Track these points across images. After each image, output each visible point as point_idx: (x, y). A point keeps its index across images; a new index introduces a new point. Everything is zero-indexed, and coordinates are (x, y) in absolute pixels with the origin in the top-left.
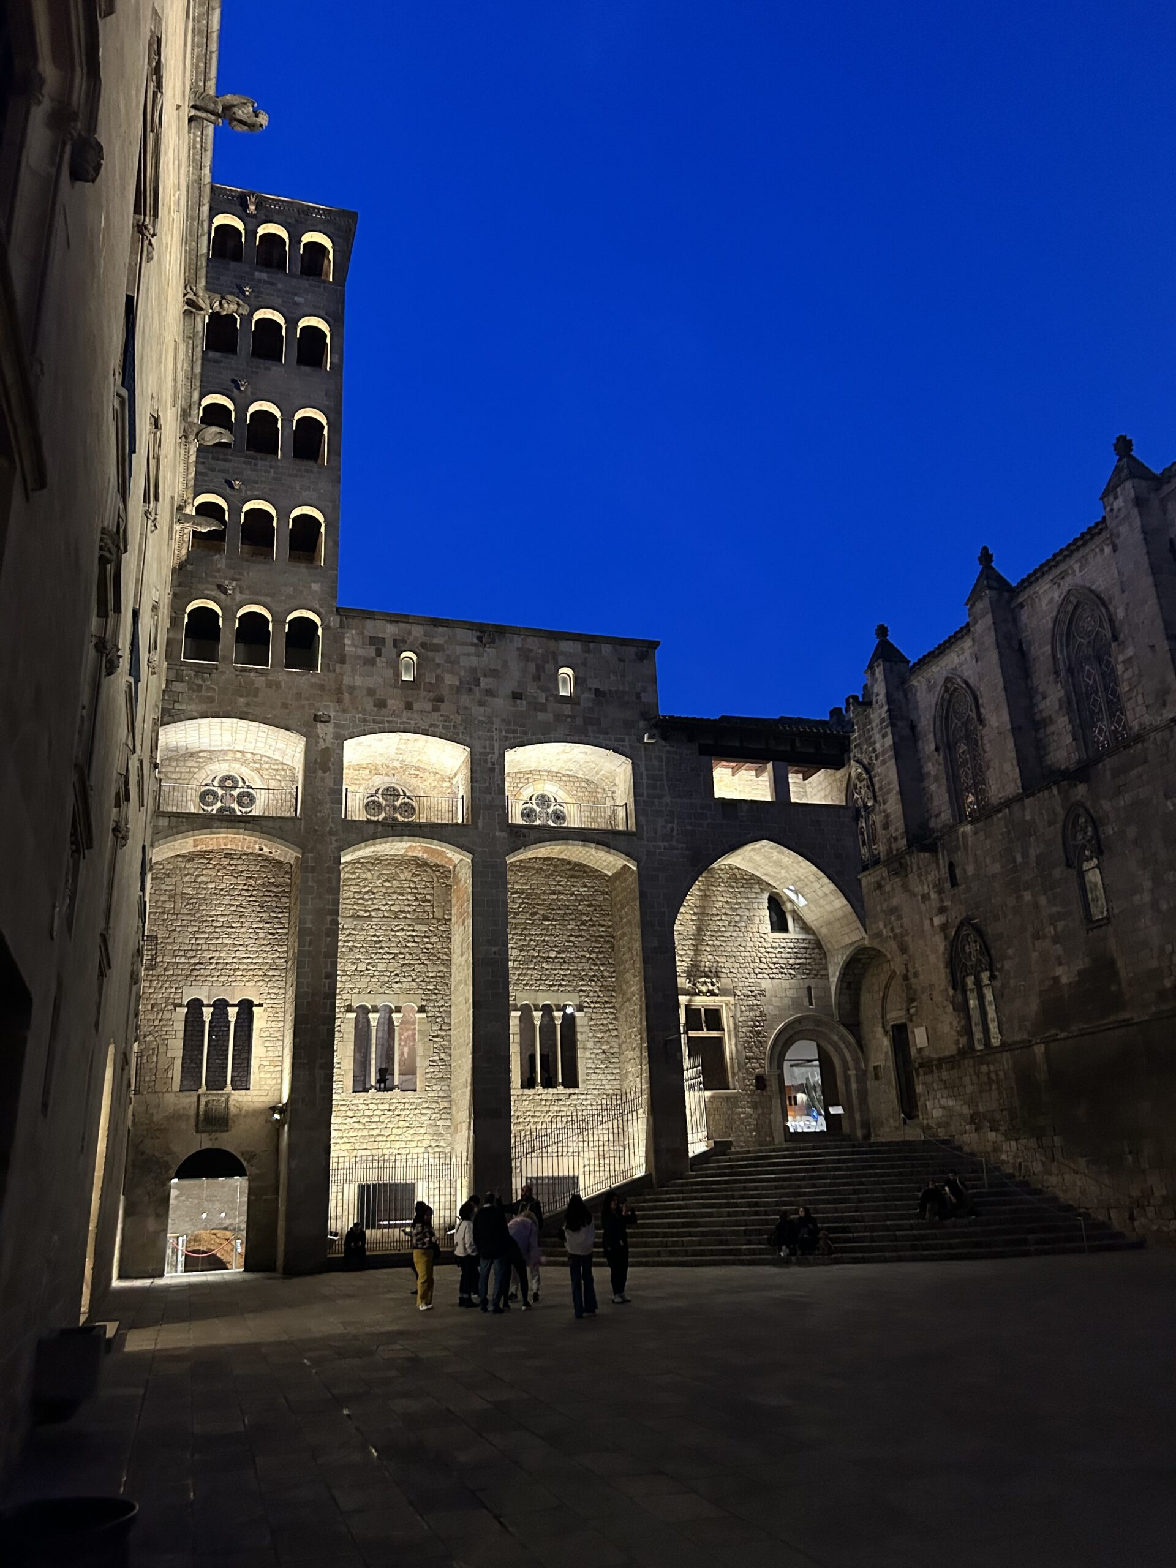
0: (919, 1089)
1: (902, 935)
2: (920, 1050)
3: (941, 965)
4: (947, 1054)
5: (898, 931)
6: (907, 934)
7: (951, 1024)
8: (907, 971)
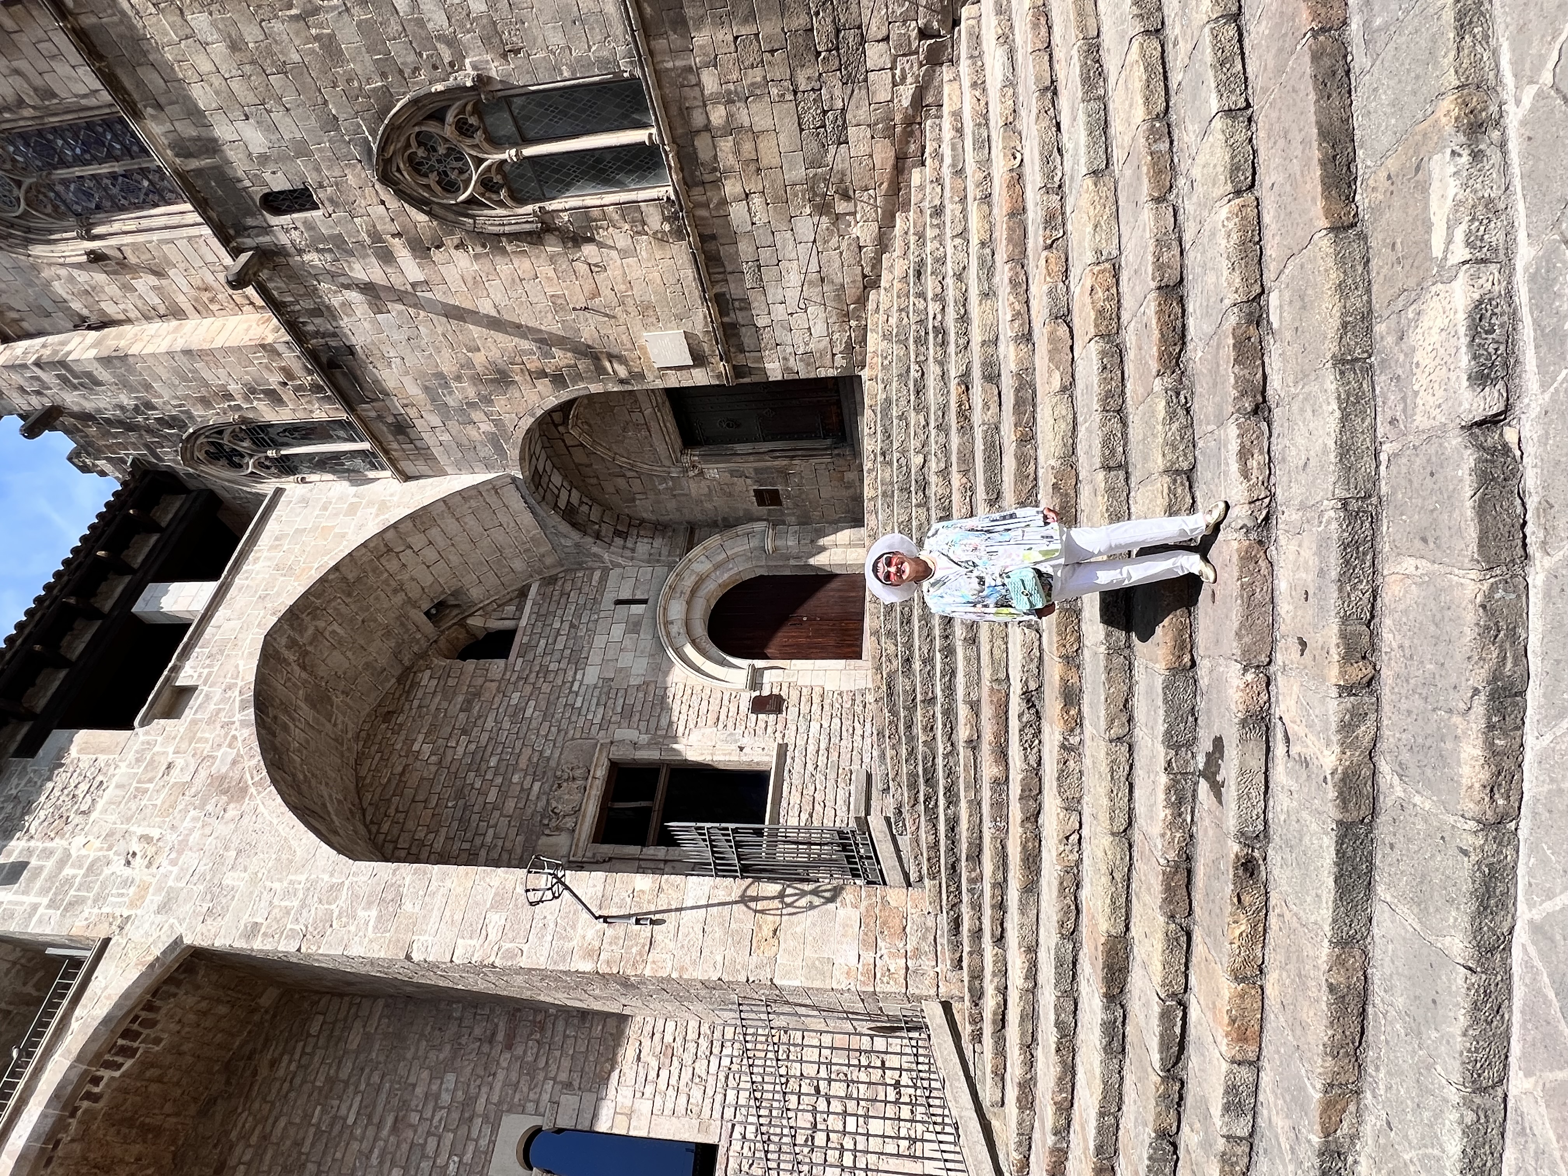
0: (774, 370)
1: (477, 379)
2: (699, 359)
3: (504, 267)
4: (689, 273)
5: (471, 393)
6: (470, 365)
7: (624, 254)
8: (543, 374)
